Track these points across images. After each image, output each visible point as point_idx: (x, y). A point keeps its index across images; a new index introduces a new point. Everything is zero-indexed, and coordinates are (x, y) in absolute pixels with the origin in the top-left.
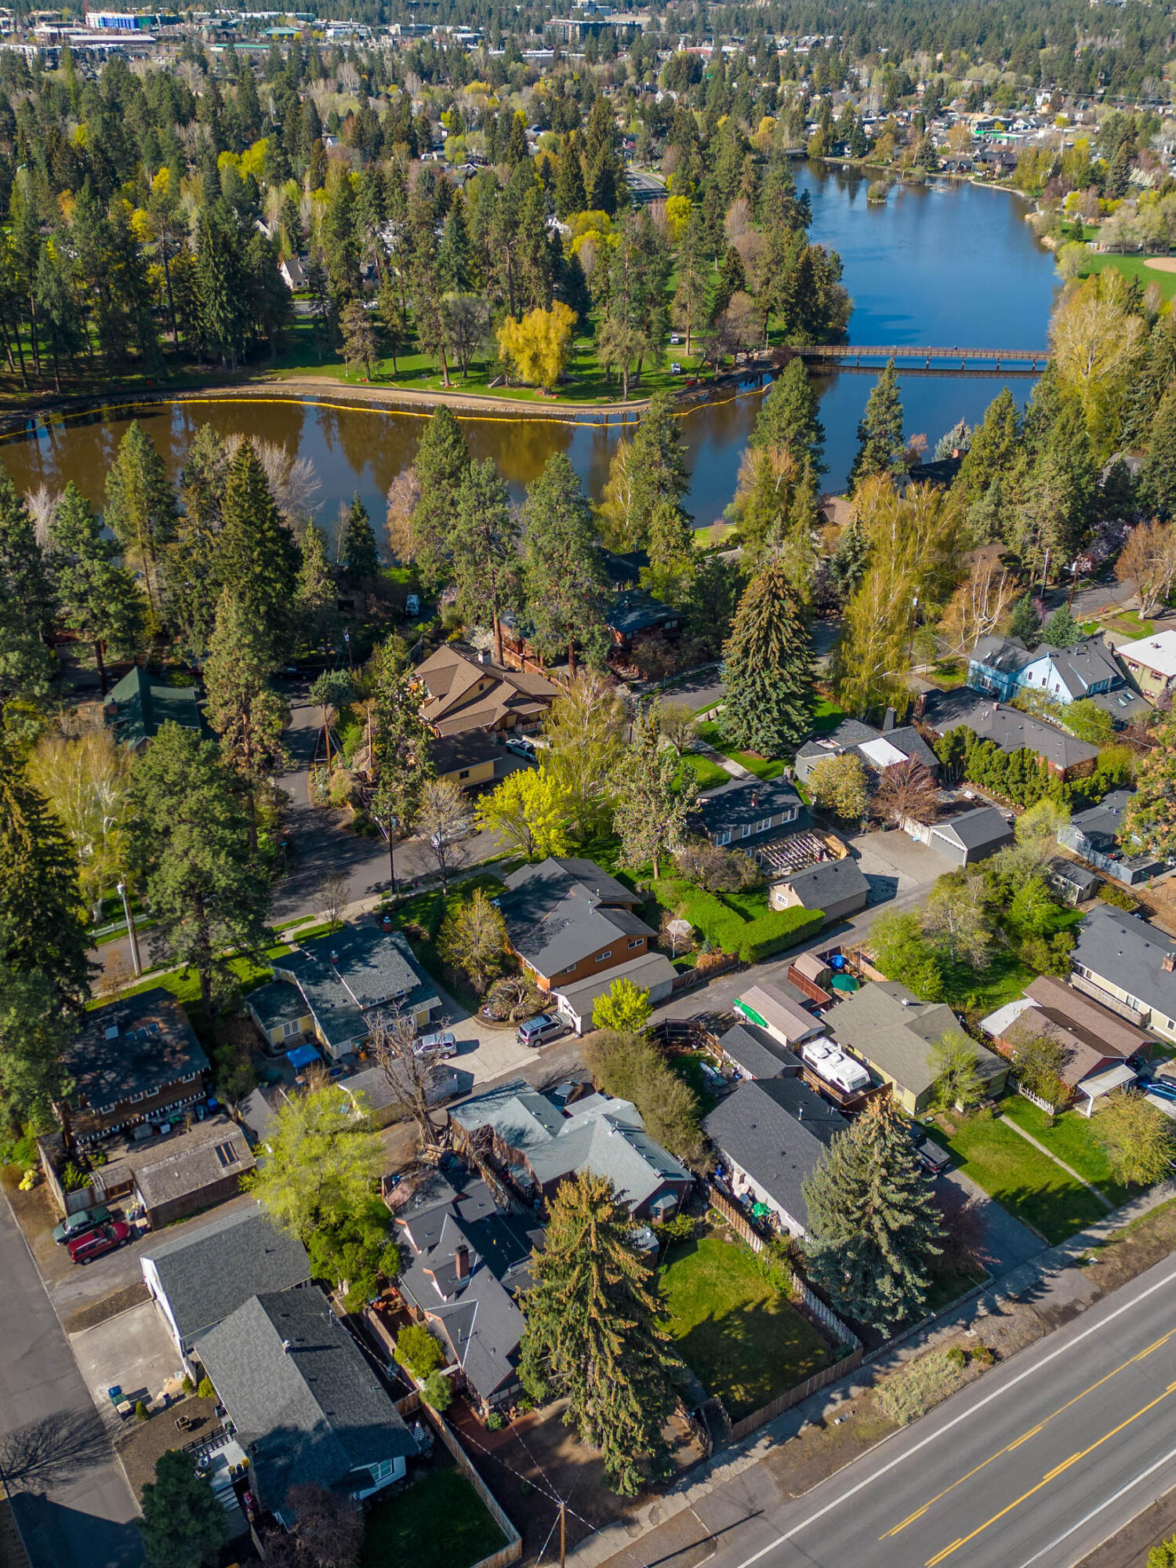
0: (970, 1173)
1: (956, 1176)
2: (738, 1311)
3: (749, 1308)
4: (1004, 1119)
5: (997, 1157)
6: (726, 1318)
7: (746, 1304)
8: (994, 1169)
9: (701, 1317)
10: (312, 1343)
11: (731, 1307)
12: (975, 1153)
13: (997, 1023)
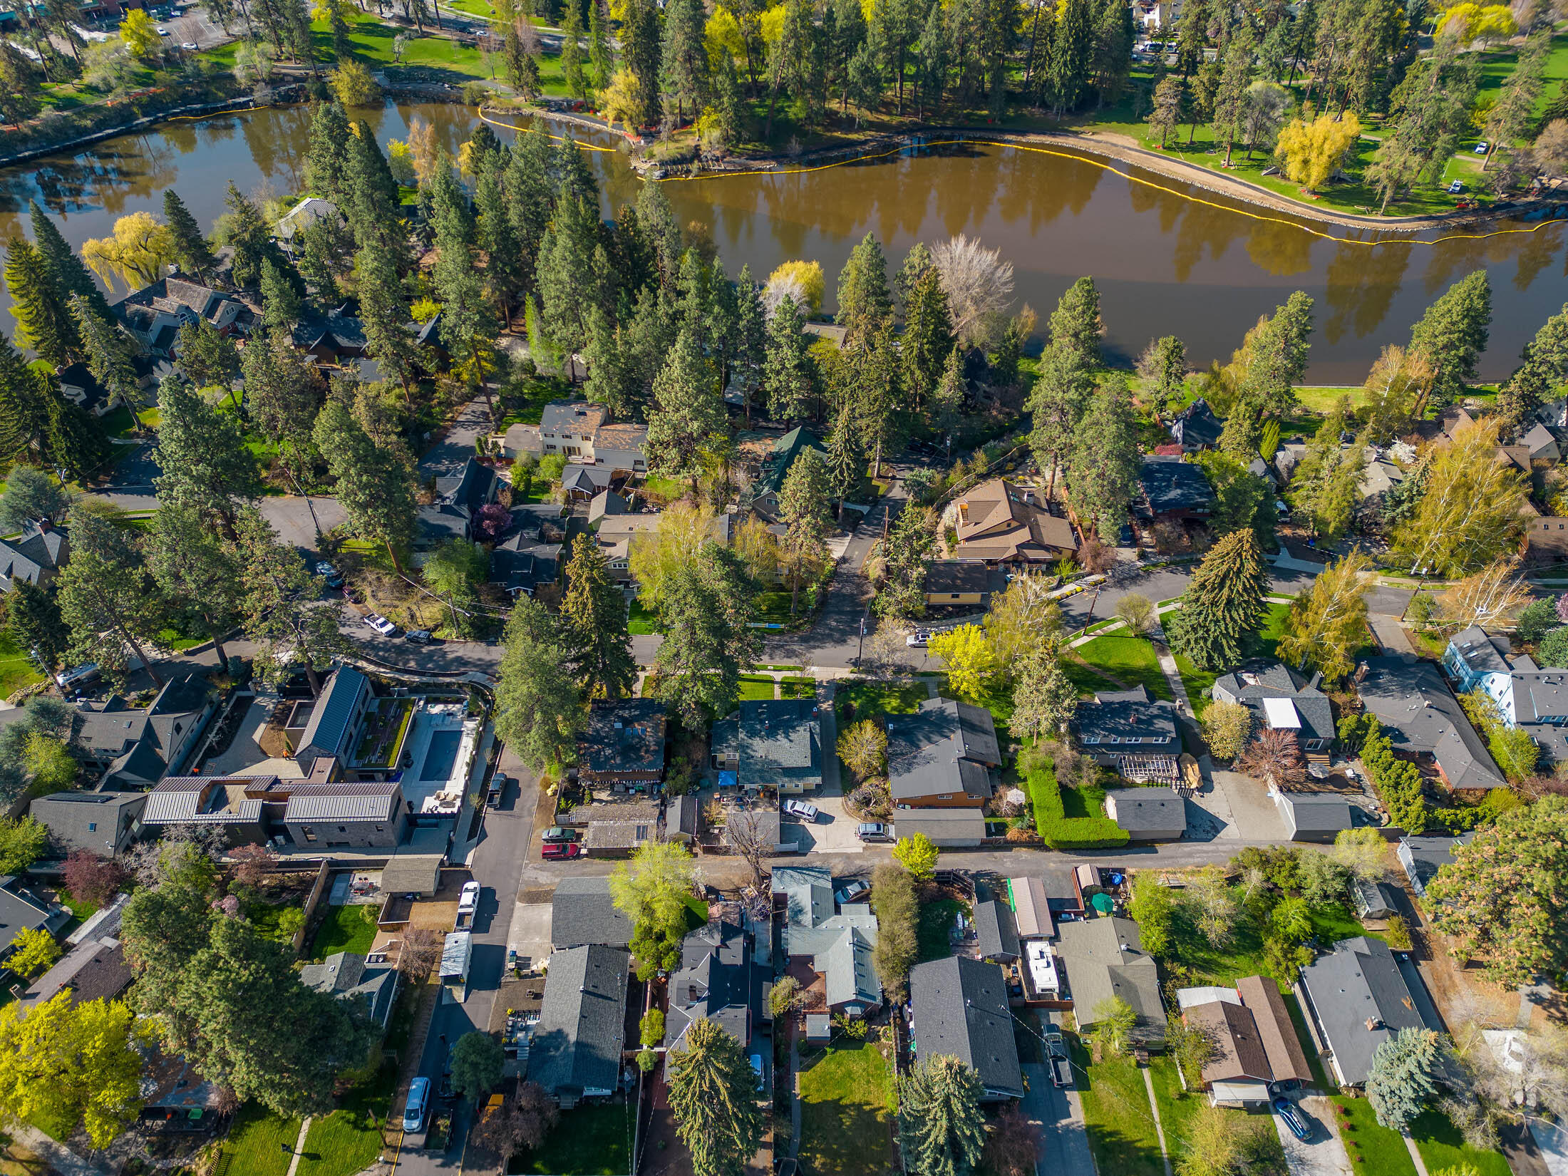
0: (1084, 1099)
1: (1074, 1097)
2: (858, 1107)
3: (867, 1108)
4: (1146, 1073)
5: (1115, 1100)
6: (847, 1106)
7: (868, 1103)
8: (1105, 1107)
9: (831, 1096)
10: (601, 991)
11: (857, 1101)
12: (1101, 1087)
13: (1190, 998)
